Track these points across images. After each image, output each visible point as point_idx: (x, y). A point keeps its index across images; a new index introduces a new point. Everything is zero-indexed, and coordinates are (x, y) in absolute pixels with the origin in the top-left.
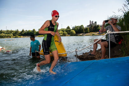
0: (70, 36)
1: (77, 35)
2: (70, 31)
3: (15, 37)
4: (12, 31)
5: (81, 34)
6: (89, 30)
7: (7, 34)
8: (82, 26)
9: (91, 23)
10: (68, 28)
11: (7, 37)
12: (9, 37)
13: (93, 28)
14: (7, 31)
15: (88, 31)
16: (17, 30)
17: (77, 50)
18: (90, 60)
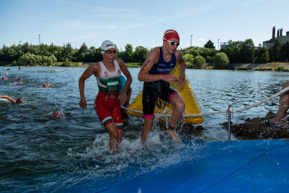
0: (214, 69)
1: (233, 69)
2: (213, 54)
3: (61, 63)
4: (55, 48)
5: (245, 66)
6: (268, 56)
7: (39, 54)
8: (249, 41)
9: (276, 36)
10: (210, 45)
11: (42, 63)
12: (46, 64)
13: (279, 49)
14: (42, 47)
15: (265, 56)
16: (69, 45)
17: (231, 110)
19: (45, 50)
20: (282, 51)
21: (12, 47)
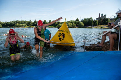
0: (79, 28)
1: (85, 28)
2: (79, 23)
3: (28, 26)
4: (26, 22)
5: (90, 27)
6: (98, 23)
7: (21, 24)
8: (91, 18)
9: (100, 16)
10: (77, 20)
11: (22, 26)
12: (23, 27)
13: (102, 21)
14: (22, 21)
15: (97, 23)
16: (31, 21)
17: (85, 41)
18: (98, 51)
19: (23, 22)
20: (103, 21)
21: (12, 22)
